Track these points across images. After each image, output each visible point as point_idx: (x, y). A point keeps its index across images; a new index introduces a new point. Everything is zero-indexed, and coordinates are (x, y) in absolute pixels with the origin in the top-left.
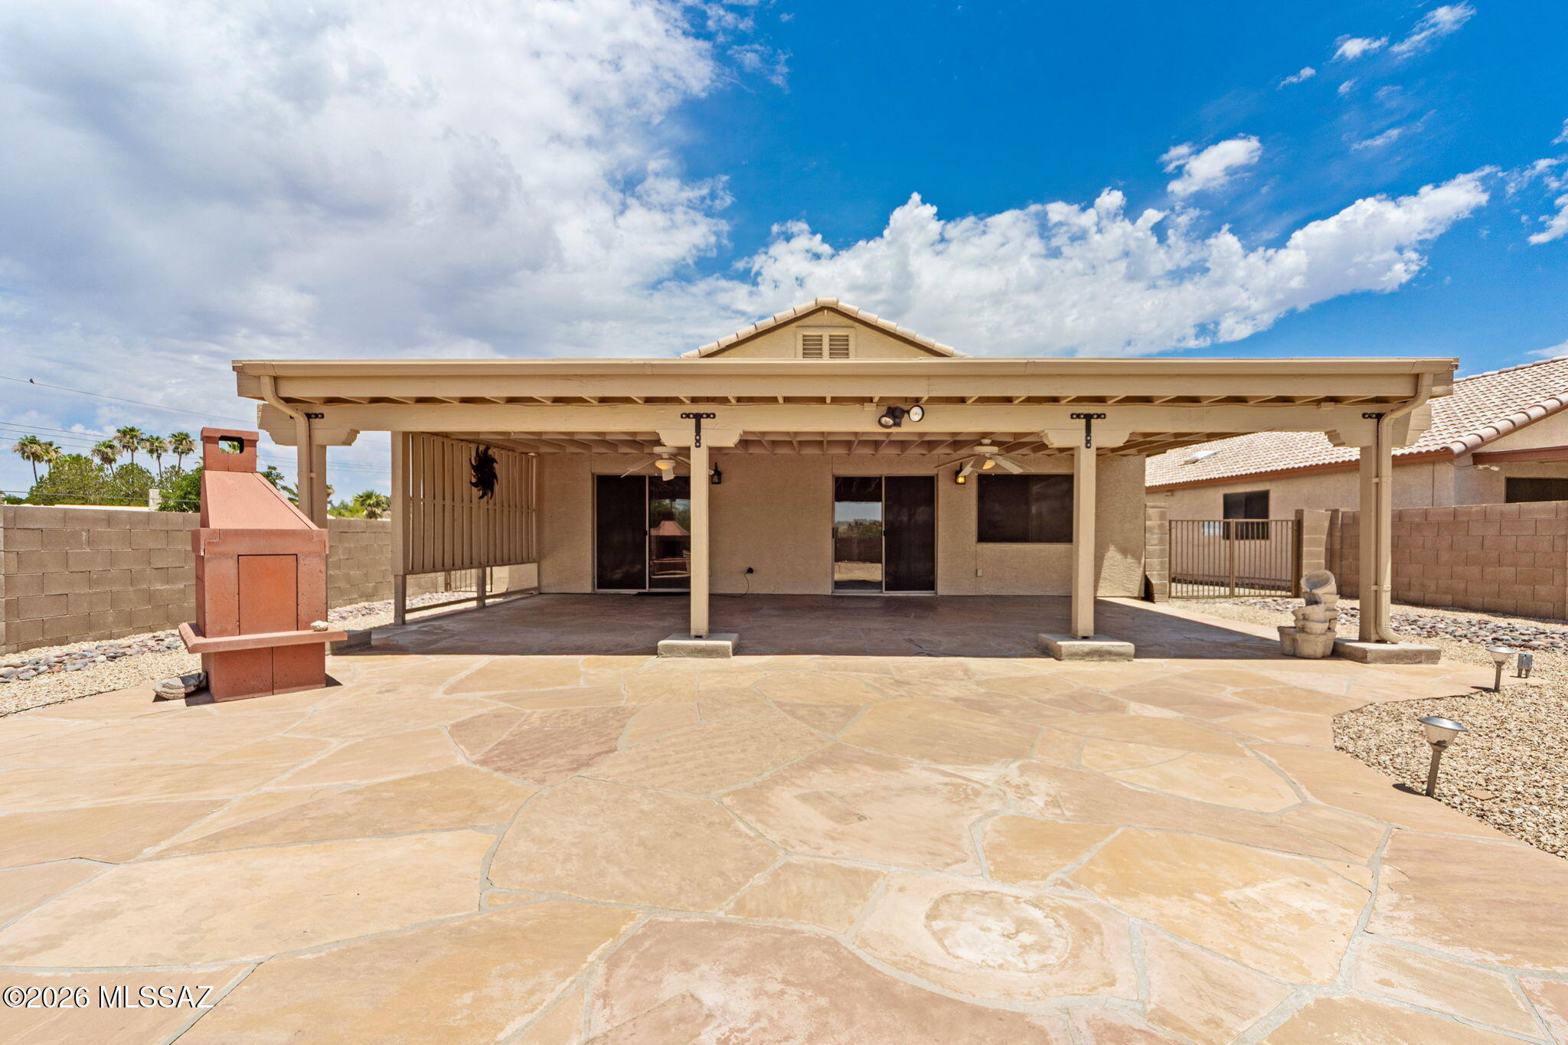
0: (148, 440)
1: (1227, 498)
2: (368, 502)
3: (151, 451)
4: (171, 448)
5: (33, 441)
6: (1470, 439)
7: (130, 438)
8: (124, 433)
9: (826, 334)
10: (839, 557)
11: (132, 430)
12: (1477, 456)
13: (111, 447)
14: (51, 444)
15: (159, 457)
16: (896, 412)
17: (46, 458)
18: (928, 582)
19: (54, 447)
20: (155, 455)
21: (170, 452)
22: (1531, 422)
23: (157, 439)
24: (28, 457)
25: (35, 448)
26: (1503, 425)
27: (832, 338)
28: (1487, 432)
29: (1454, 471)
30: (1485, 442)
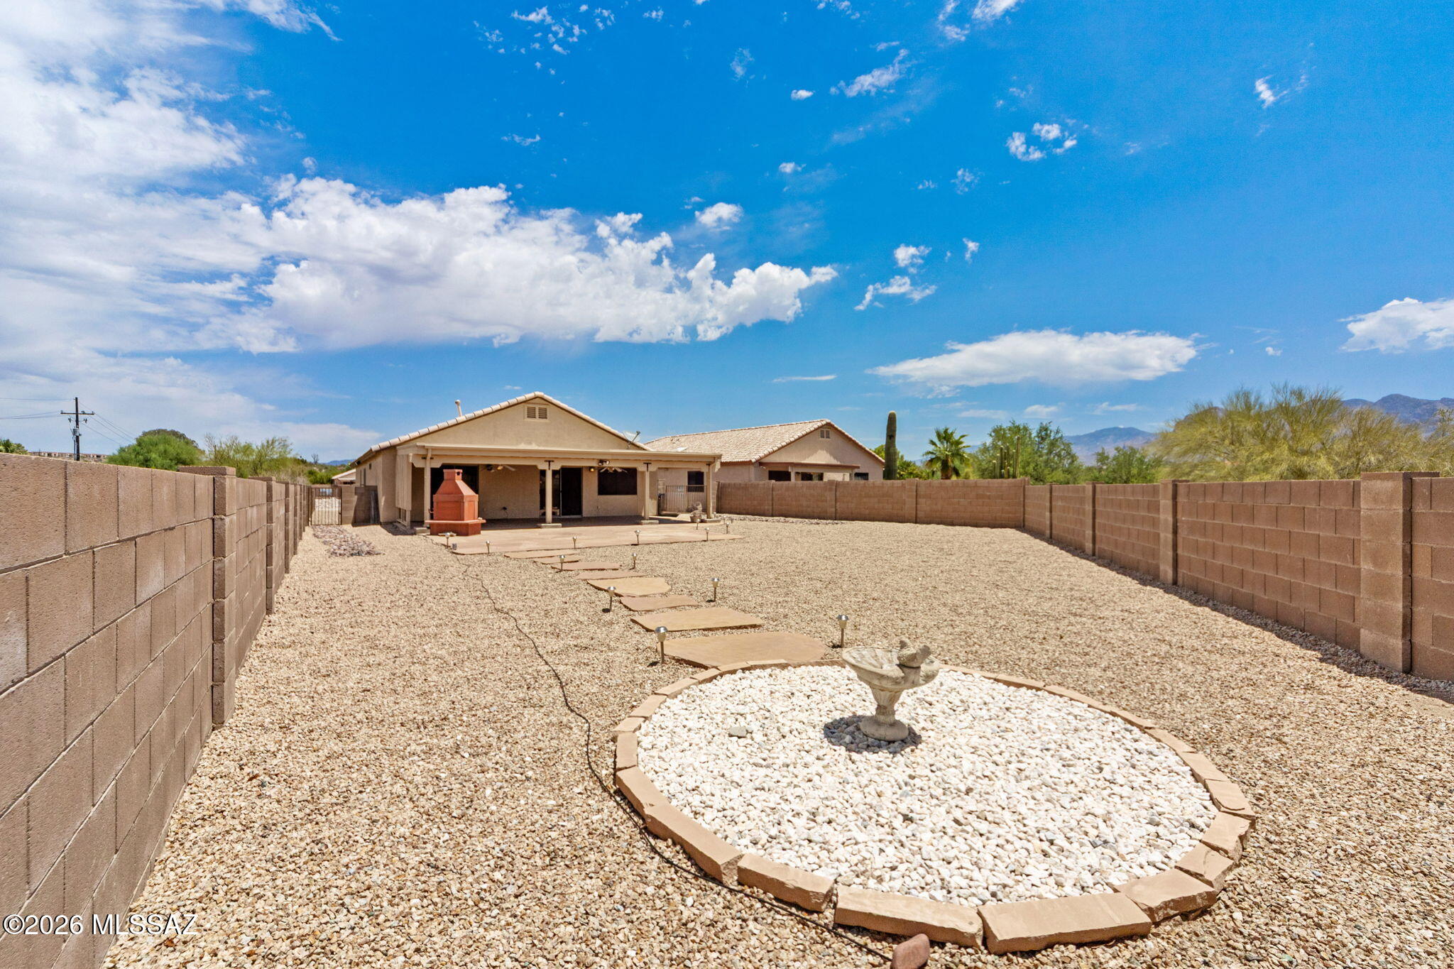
6: (757, 457)
9: (537, 407)
12: (760, 463)
16: (601, 461)
18: (580, 512)
22: (774, 452)
26: (766, 452)
27: (540, 409)
28: (762, 455)
29: (752, 469)
30: (761, 458)
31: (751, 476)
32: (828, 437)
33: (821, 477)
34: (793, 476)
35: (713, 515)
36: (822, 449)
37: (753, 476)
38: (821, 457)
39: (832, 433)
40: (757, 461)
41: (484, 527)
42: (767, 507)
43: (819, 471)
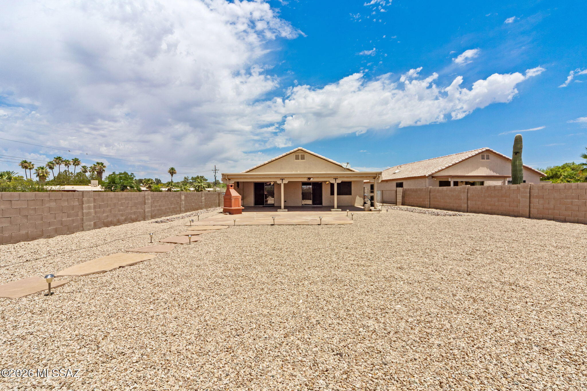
0: (64, 161)
1: (397, 183)
2: (149, 182)
3: (66, 165)
4: (72, 163)
5: (26, 162)
6: (430, 173)
7: (59, 160)
8: (57, 159)
10: (303, 199)
11: (59, 158)
12: (432, 176)
13: (53, 164)
14: (31, 163)
15: (68, 167)
17: (29, 167)
18: (321, 204)
19: (32, 164)
20: (67, 166)
21: (72, 165)
22: (442, 170)
23: (68, 160)
24: (24, 168)
25: (26, 164)
26: (437, 170)
27: (301, 155)
28: (433, 172)
29: (427, 180)
30: (433, 174)
31: (426, 184)
32: (488, 158)
33: (482, 183)
34: (452, 184)
35: (379, 206)
36: (483, 166)
37: (427, 184)
38: (482, 171)
39: (491, 156)
40: (429, 176)
41: (243, 210)
42: (427, 203)
43: (481, 180)
